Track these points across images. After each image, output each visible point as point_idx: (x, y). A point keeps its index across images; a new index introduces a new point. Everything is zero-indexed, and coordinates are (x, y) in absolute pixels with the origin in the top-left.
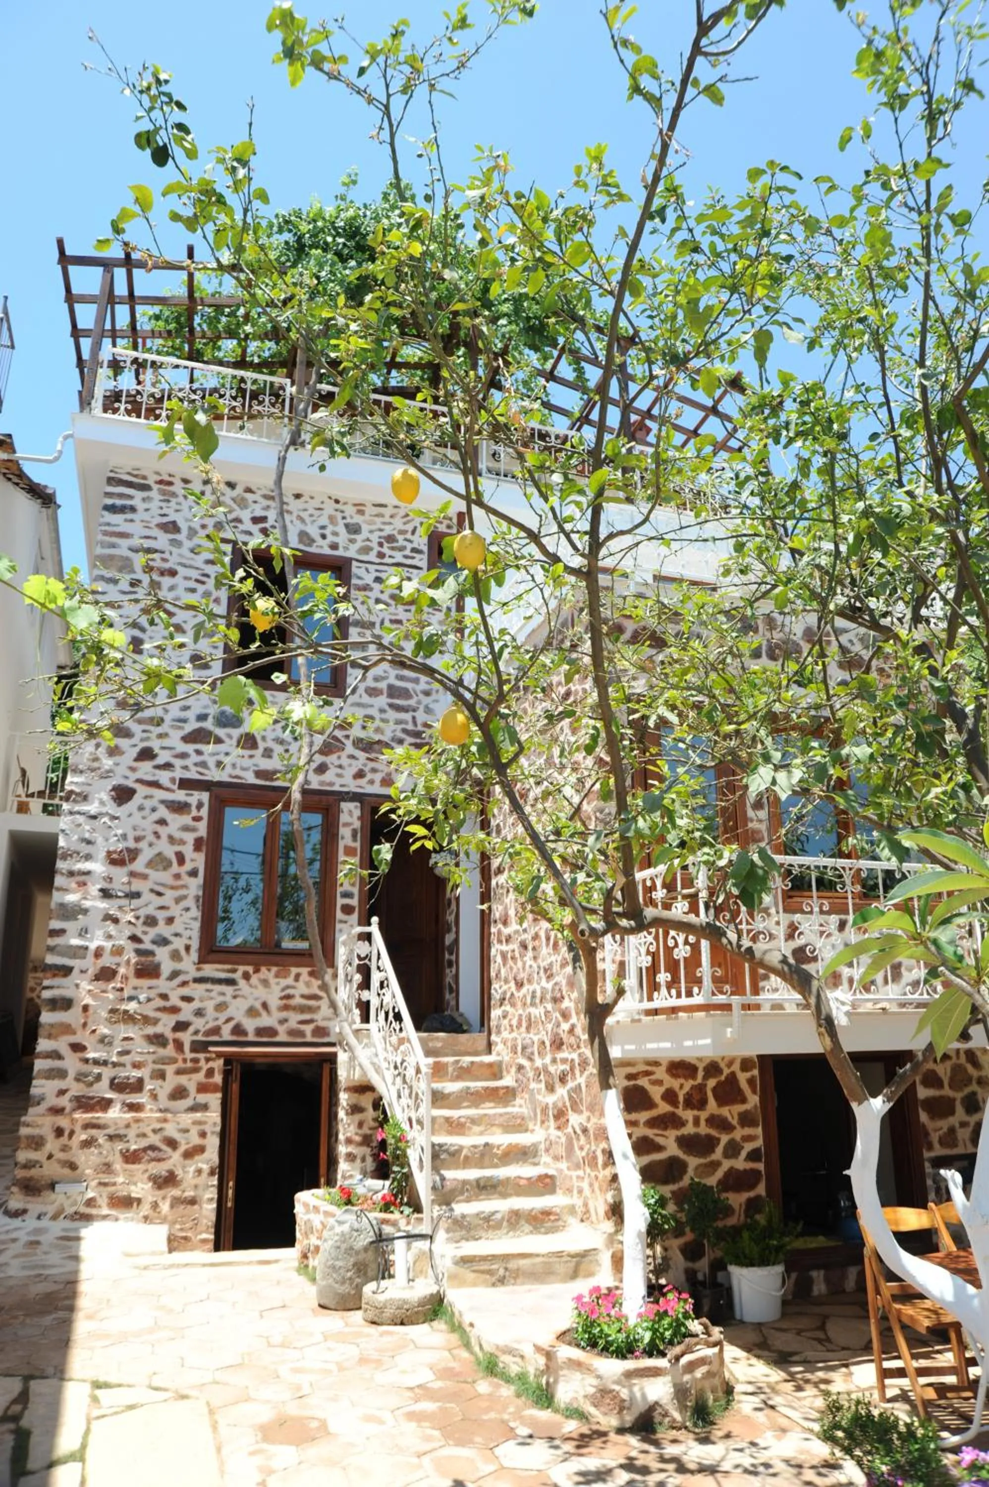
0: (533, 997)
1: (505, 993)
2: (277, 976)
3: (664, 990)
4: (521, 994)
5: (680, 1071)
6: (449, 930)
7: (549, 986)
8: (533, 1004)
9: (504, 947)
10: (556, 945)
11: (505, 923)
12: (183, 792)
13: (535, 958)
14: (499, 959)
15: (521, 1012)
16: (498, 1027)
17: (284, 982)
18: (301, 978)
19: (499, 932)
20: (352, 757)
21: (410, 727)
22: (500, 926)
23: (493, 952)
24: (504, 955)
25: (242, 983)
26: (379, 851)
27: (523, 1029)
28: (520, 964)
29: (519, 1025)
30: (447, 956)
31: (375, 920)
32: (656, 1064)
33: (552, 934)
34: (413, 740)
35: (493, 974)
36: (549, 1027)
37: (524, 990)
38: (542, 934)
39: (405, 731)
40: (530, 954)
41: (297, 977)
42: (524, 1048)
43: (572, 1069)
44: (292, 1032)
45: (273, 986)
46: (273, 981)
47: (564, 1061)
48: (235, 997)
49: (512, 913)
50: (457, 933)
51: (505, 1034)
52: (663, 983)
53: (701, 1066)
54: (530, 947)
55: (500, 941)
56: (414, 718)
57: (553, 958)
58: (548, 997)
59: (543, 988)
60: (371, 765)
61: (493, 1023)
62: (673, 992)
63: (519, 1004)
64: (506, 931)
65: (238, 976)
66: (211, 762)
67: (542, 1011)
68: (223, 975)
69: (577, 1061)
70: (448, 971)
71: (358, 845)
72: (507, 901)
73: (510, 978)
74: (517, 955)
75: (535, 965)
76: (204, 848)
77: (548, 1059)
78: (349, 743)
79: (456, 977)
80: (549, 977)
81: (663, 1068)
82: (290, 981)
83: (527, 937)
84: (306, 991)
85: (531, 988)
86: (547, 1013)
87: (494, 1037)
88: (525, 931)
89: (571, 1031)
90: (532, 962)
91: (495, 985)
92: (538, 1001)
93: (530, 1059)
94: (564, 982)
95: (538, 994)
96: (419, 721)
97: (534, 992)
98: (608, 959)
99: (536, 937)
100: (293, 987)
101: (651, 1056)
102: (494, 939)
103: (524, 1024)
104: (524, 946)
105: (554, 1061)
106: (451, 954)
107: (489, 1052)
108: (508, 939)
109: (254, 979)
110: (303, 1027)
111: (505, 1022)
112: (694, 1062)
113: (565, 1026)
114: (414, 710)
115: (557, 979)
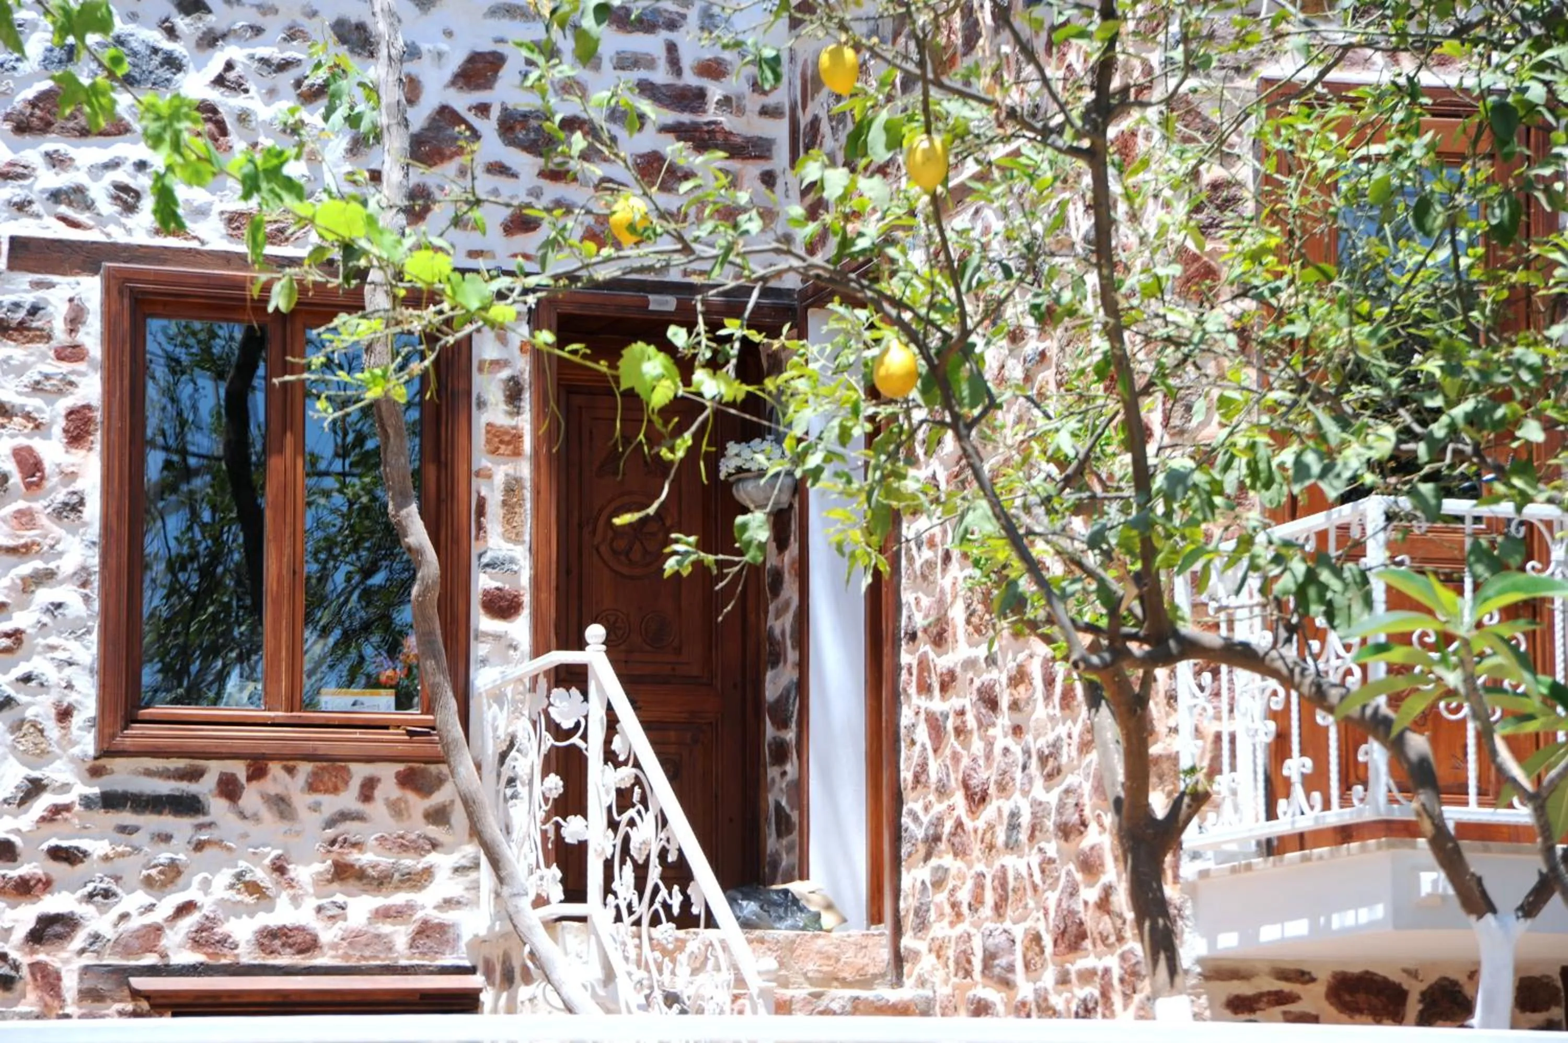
0: (1013, 826)
1: (939, 822)
2: (312, 787)
3: (1298, 791)
4: (981, 824)
5: (1361, 997)
6: (776, 659)
7: (1052, 798)
8: (1012, 846)
9: (937, 704)
10: (1067, 695)
11: (939, 639)
12: (25, 279)
13: (1017, 730)
14: (922, 734)
15: (980, 867)
16: (921, 913)
17: (331, 804)
18: (378, 793)
19: (923, 665)
20: (499, 169)
21: (661, 76)
22: (925, 648)
23: (906, 716)
24: (935, 725)
25: (218, 807)
26: (744, 527)
27: (987, 911)
28: (977, 746)
29: (976, 903)
30: (770, 731)
31: (595, 633)
32: (1303, 976)
33: (1060, 669)
34: (670, 117)
35: (906, 775)
36: (1052, 898)
37: (989, 812)
38: (1036, 670)
39: (646, 89)
40: (1004, 720)
41: (368, 790)
42: (990, 957)
43: (1105, 994)
44: (353, 939)
45: (303, 813)
46: (301, 800)
47: (1087, 976)
48: (199, 846)
49: (957, 614)
50: (803, 665)
51: (940, 929)
52: (1296, 779)
53: (1415, 990)
54: (1004, 703)
55: (925, 688)
56: (672, 48)
57: (1062, 730)
58: (1050, 824)
59: (1037, 803)
60: (553, 190)
61: (907, 904)
62: (1316, 796)
63: (976, 849)
64: (943, 662)
65: (205, 787)
66: (99, 192)
67: (1035, 860)
68: (165, 787)
69: (1116, 973)
70: (773, 772)
71: (525, 423)
72: (946, 583)
73: (954, 782)
74: (971, 721)
75: (1016, 750)
76: (97, 438)
77: (1049, 977)
78: (488, 127)
79: (799, 790)
80: (1052, 776)
81: (1319, 989)
82: (348, 799)
83: (999, 676)
84: (394, 828)
85: (1007, 806)
86: (1046, 864)
87: (908, 941)
88: (991, 660)
89: (1104, 904)
90: (1010, 742)
91: (913, 804)
92: (1023, 836)
93: (1006, 984)
94: (1087, 788)
95: (1025, 820)
96: (687, 60)
97: (1014, 815)
98: (1186, 730)
99: (1019, 678)
100: (359, 817)
101: (1290, 958)
102: (908, 682)
103: (990, 897)
104: (990, 701)
105: (1063, 980)
106: (782, 724)
107: (898, 981)
108: (948, 683)
109: (251, 797)
110: (385, 928)
111: (941, 897)
112: (1395, 976)
113: (1091, 894)
114: (672, 25)
115: (1071, 780)
